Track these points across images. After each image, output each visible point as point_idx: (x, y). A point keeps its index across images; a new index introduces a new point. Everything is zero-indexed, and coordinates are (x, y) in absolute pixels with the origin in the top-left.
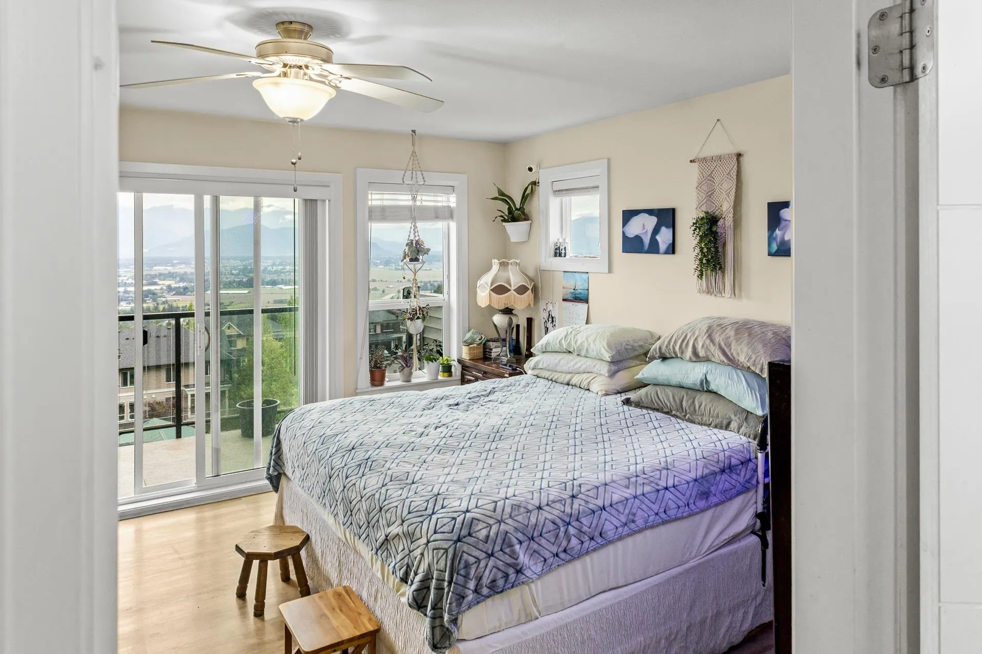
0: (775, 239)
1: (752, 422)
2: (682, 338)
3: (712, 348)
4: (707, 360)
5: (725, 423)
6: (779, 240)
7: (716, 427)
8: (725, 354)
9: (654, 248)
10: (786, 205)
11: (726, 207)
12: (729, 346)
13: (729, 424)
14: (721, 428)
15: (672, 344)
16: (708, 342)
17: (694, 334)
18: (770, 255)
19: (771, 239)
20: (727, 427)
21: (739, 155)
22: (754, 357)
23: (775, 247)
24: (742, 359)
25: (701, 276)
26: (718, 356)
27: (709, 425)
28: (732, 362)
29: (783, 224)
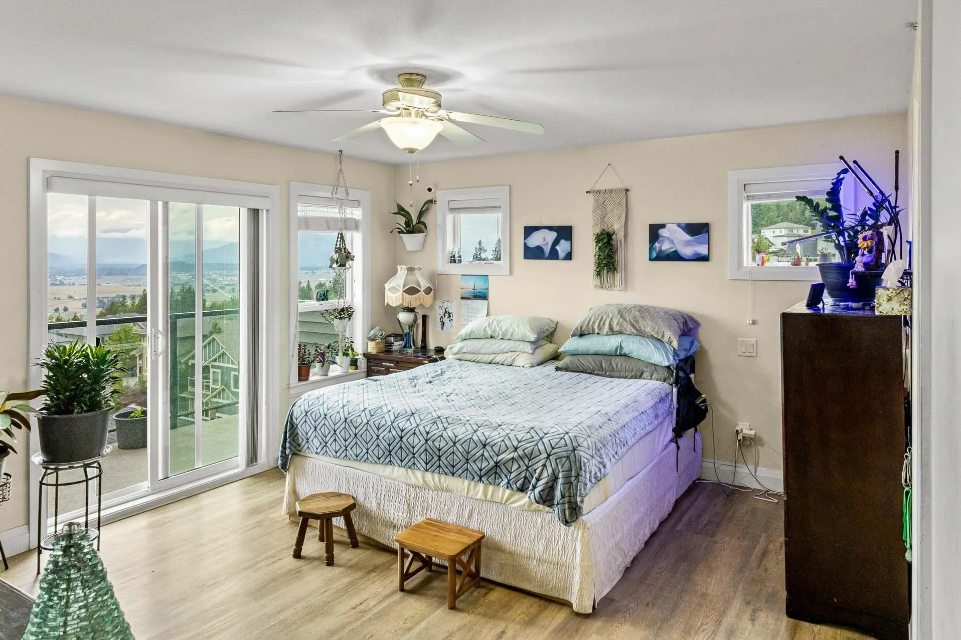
0: (655, 249)
1: (660, 371)
2: (598, 320)
3: (625, 324)
4: (620, 333)
5: (639, 374)
6: (657, 249)
7: (632, 378)
8: (634, 327)
9: (554, 255)
10: (663, 226)
11: (617, 226)
12: (637, 322)
13: (642, 374)
14: (636, 378)
15: (591, 323)
16: (621, 320)
17: (608, 316)
18: (651, 259)
19: (651, 249)
20: (640, 377)
21: (627, 190)
22: (657, 328)
23: (654, 255)
24: (648, 330)
25: (599, 274)
26: (629, 329)
27: (626, 378)
28: (641, 334)
29: (661, 239)
